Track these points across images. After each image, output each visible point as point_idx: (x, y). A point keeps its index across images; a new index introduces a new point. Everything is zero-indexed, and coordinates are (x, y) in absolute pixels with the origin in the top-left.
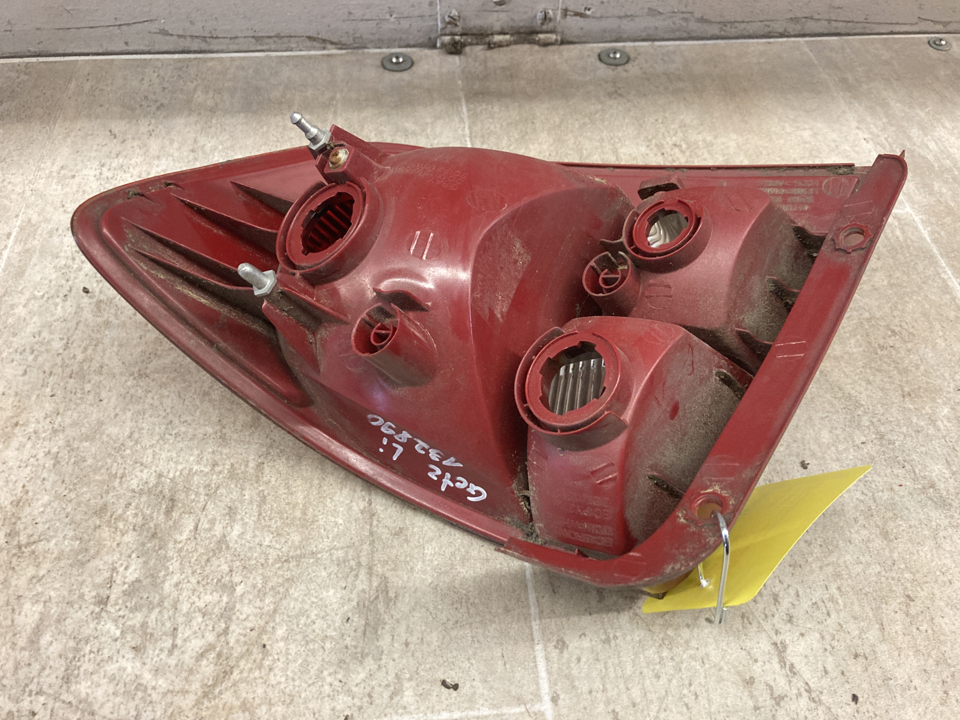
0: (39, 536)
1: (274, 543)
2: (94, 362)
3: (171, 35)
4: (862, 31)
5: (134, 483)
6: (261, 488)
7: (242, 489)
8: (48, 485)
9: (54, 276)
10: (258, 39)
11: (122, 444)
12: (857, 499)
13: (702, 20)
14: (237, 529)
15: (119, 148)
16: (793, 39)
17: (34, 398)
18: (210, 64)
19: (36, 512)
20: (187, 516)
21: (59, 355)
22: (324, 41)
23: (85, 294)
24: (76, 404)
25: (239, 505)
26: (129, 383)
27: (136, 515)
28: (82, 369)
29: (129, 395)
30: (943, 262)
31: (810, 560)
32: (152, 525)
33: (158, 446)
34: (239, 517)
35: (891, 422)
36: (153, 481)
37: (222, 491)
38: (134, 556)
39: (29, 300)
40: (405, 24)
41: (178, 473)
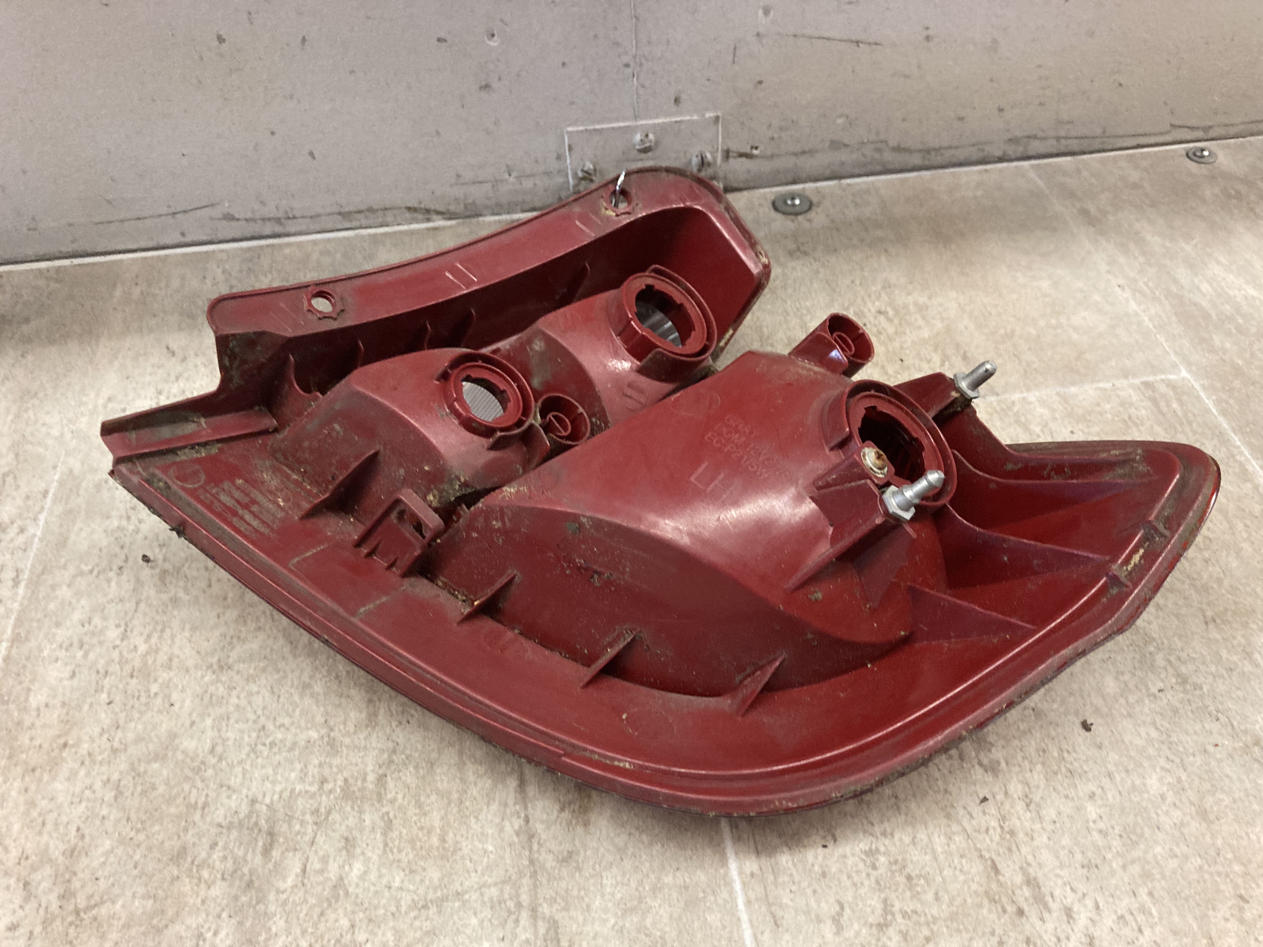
0: (102, 898)
1: (406, 884)
2: (161, 653)
3: (238, 220)
4: (1100, 147)
5: (220, 815)
6: (385, 810)
7: (361, 812)
8: (109, 825)
9: (104, 543)
10: (346, 215)
11: (203, 763)
12: (1162, 768)
13: (898, 149)
14: (358, 867)
15: (179, 368)
16: (1015, 164)
17: (86, 707)
18: (287, 251)
19: (95, 864)
20: (290, 854)
21: (115, 647)
22: (428, 211)
23: (145, 564)
24: (140, 712)
25: (358, 835)
26: (207, 679)
27: (225, 858)
28: (146, 664)
29: (208, 695)
30: (1236, 440)
31: (1109, 856)
32: (246, 870)
33: (249, 762)
34: (358, 851)
35: (1194, 659)
36: (244, 809)
37: (335, 816)
38: (224, 915)
39: (74, 577)
40: (528, 184)
41: (276, 797)
